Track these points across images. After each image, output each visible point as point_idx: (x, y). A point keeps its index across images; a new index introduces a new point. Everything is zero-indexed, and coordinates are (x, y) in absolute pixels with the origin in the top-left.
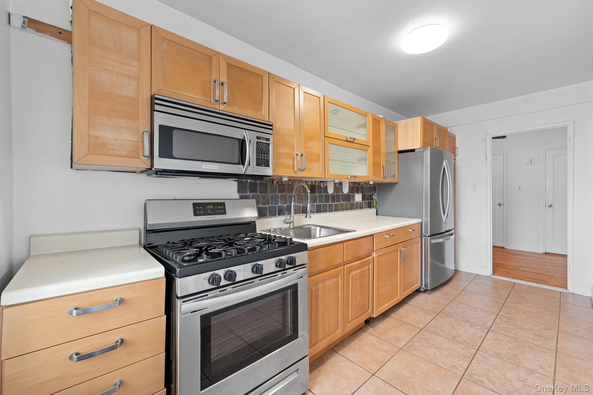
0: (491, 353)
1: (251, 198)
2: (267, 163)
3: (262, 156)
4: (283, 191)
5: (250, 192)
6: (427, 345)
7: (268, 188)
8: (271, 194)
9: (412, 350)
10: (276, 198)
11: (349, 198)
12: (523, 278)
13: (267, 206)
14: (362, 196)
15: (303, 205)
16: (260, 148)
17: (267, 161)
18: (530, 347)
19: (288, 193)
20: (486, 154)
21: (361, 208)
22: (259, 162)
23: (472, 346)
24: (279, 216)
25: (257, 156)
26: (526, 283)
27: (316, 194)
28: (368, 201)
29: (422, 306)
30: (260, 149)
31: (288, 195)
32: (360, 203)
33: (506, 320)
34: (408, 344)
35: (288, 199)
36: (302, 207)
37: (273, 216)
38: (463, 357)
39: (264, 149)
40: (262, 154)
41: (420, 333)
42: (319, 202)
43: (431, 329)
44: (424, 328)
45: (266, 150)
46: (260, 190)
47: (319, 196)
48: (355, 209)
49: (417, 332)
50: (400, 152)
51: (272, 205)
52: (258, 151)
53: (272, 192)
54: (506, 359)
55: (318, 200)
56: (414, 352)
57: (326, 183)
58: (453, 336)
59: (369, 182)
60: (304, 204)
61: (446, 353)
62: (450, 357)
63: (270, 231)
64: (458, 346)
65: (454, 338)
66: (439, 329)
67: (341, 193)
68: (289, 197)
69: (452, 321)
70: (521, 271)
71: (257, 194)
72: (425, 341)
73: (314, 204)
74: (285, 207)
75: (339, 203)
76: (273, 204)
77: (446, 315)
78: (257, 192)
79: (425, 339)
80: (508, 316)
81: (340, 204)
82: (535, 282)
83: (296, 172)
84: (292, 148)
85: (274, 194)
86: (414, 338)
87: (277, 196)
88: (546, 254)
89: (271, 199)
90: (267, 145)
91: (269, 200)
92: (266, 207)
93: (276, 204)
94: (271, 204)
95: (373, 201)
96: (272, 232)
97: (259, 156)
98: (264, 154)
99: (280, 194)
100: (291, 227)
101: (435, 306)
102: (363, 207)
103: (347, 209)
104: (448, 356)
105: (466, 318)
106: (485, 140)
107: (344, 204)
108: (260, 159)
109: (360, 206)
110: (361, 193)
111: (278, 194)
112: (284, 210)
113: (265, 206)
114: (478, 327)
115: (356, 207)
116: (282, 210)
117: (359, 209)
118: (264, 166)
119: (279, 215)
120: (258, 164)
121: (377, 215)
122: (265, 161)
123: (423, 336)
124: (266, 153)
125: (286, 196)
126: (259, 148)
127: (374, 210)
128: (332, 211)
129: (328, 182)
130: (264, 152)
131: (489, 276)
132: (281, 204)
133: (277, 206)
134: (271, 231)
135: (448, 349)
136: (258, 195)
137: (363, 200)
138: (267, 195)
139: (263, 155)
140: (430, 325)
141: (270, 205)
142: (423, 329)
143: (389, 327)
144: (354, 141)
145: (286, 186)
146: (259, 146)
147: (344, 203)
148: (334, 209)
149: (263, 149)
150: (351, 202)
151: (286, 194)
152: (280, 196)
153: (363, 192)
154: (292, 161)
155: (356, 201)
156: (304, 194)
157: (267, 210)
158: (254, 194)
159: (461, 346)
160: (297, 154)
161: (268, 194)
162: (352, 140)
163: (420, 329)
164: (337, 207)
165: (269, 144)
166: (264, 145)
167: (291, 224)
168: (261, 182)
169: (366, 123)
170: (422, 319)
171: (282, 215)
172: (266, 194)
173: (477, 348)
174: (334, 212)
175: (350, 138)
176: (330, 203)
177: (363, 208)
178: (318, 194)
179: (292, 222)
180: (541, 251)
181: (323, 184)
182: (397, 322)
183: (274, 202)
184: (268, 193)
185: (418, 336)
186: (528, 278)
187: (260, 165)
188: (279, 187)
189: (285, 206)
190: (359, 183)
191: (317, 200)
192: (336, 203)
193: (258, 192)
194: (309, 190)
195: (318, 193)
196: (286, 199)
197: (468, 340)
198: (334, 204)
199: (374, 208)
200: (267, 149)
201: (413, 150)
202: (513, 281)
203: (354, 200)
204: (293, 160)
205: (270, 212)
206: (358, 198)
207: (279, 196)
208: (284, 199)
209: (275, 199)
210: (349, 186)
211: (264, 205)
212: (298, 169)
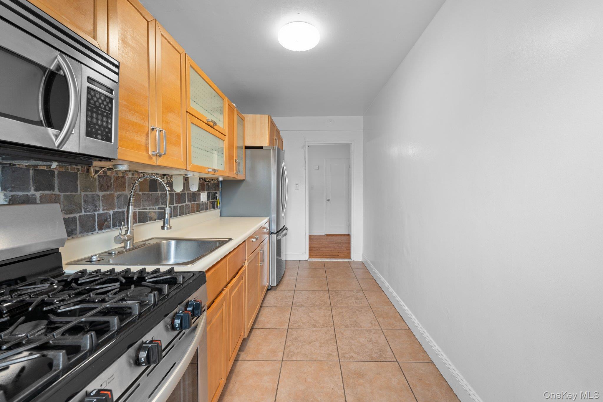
0: (343, 327)
1: (38, 201)
2: (107, 133)
3: (97, 119)
4: (108, 188)
5: (37, 190)
6: (301, 345)
7: (78, 182)
8: (85, 193)
9: (291, 356)
10: (94, 200)
11: (195, 197)
12: (326, 257)
13: (77, 215)
14: (207, 194)
15: (139, 209)
16: (95, 102)
17: (107, 130)
18: (359, 311)
19: (116, 191)
20: (305, 159)
21: (207, 209)
22: (91, 129)
23: (329, 328)
24: (101, 232)
25: (87, 116)
26: (330, 260)
27: (158, 193)
28: (212, 201)
29: (276, 305)
30: (95, 104)
31: (116, 194)
32: (205, 203)
33: (335, 294)
34: (285, 353)
35: (116, 201)
36: (139, 212)
37: (89, 232)
38: (330, 342)
39: (103, 106)
40: (98, 114)
41: (288, 334)
42: (162, 204)
43: (294, 325)
44: (288, 327)
45: (105, 109)
46: (60, 184)
47: (161, 196)
48: (201, 211)
49: (286, 335)
50: (247, 148)
51: (86, 214)
52: (89, 108)
53: (85, 189)
54: (353, 328)
55: (161, 201)
56: (294, 358)
57: (171, 178)
58: (314, 324)
59: (218, 179)
60: (141, 208)
61: (317, 344)
62: (322, 346)
63: (89, 261)
64: (321, 333)
65: (314, 326)
66: (300, 322)
67: (186, 191)
68: (117, 199)
69: (306, 310)
70: (321, 251)
71: (54, 193)
72: (296, 340)
73: (155, 207)
74: (110, 215)
75: (184, 204)
76: (89, 211)
77: (298, 306)
78: (52, 188)
79: (295, 338)
80: (335, 290)
81: (186, 205)
82: (334, 258)
83: (150, 158)
84: (145, 117)
85: (90, 193)
86: (286, 343)
87: (96, 196)
88: (327, 235)
89: (85, 201)
90: (108, 100)
91: (80, 204)
92: (75, 218)
93: (95, 210)
94: (85, 212)
95: (217, 200)
96: (94, 263)
97: (92, 117)
98: (103, 116)
99: (101, 194)
100: (128, 247)
101: (285, 301)
102: (208, 207)
103: (193, 212)
104: (320, 346)
105: (312, 303)
106: (304, 147)
107: (190, 205)
108: (95, 124)
109: (205, 208)
110: (206, 191)
111: (98, 192)
112: (109, 220)
113: (72, 216)
114: (324, 308)
115: (202, 208)
116: (106, 220)
117: (204, 211)
118: (102, 139)
119: (99, 230)
120: (89, 134)
121: (220, 216)
122: (104, 130)
123: (292, 336)
124: (105, 114)
125: (112, 196)
126: (92, 102)
127: (217, 211)
128: (177, 215)
129: (175, 176)
130: (103, 112)
131: (307, 260)
132: (103, 210)
133: (96, 213)
134: (94, 260)
135: (317, 339)
136: (56, 196)
137: (208, 200)
138: (75, 195)
139: (100, 117)
140: (291, 322)
141: (83, 213)
142: (288, 329)
143: (259, 341)
144: (214, 126)
145: (113, 179)
146: (92, 97)
147: (190, 203)
148: (179, 213)
149: (100, 106)
150: (197, 202)
151: (112, 192)
152: (103, 196)
153: (208, 189)
154: (144, 138)
155: (202, 201)
156: (141, 193)
157: (76, 223)
158: (47, 192)
159: (323, 331)
160: (153, 129)
161: (78, 193)
162: (212, 124)
163: (287, 330)
164: (182, 209)
165: (111, 100)
166: (103, 98)
167: (129, 242)
168: (64, 170)
169: (222, 108)
170: (282, 318)
171: (105, 229)
172: (73, 193)
173: (333, 328)
174: (179, 216)
175: (212, 121)
176: (175, 205)
177: (208, 210)
178: (160, 193)
179: (131, 239)
180: (324, 234)
181: (167, 178)
182: (263, 333)
183: (90, 207)
184: (79, 191)
185: (289, 338)
186: (329, 256)
187: (94, 136)
188: (99, 181)
189: (111, 212)
190: (205, 179)
191: (159, 202)
192: (181, 204)
193: (56, 189)
194: (167, 187)
195: (160, 191)
196: (113, 200)
197: (324, 323)
198: (179, 205)
199: (218, 208)
200: (107, 108)
201: (261, 148)
202: (322, 260)
203: (200, 200)
204: (147, 138)
205: (82, 226)
206: (204, 197)
207: (101, 196)
208: (109, 202)
209: (92, 202)
210: (199, 183)
211: (70, 213)
212: (153, 152)
